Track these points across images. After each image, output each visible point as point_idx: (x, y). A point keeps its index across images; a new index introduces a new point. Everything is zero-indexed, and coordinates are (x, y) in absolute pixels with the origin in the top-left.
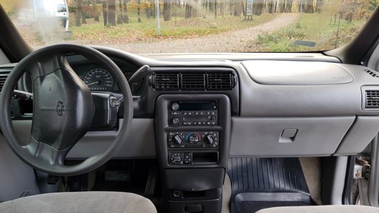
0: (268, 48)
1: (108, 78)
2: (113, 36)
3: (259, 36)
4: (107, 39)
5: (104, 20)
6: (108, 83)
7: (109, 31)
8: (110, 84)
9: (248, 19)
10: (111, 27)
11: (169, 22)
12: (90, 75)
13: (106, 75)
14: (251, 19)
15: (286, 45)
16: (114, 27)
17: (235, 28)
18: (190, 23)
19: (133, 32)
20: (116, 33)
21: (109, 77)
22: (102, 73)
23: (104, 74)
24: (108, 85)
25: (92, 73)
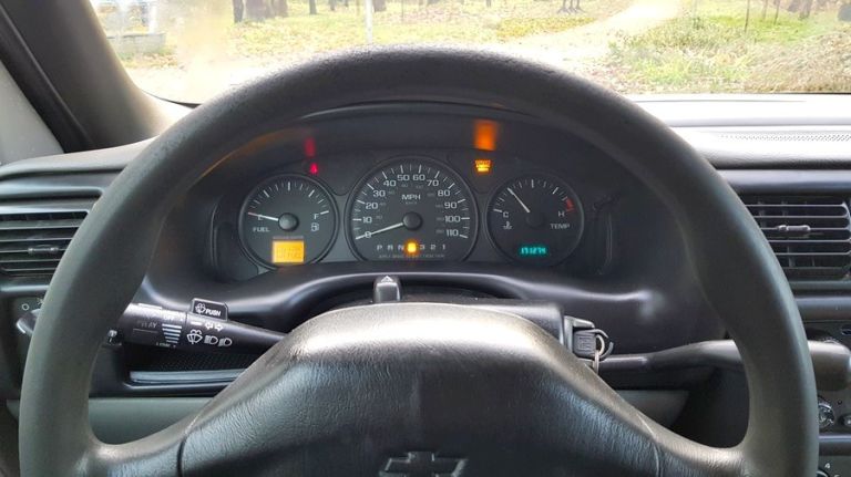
0: (638, 74)
1: (449, 205)
2: (259, 45)
3: (613, 46)
4: (246, 54)
5: (235, 9)
6: (452, 226)
7: (250, 33)
8: (459, 226)
9: (571, 8)
10: (254, 24)
11: (385, 13)
12: (378, 194)
13: (441, 193)
14: (578, 7)
15: (681, 69)
16: (259, 24)
17: (542, 27)
18: (437, 16)
19: (307, 37)
20: (268, 39)
21: (453, 198)
22: (424, 183)
23: (435, 190)
24: (451, 233)
25: (388, 183)
